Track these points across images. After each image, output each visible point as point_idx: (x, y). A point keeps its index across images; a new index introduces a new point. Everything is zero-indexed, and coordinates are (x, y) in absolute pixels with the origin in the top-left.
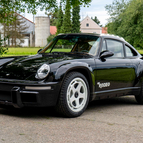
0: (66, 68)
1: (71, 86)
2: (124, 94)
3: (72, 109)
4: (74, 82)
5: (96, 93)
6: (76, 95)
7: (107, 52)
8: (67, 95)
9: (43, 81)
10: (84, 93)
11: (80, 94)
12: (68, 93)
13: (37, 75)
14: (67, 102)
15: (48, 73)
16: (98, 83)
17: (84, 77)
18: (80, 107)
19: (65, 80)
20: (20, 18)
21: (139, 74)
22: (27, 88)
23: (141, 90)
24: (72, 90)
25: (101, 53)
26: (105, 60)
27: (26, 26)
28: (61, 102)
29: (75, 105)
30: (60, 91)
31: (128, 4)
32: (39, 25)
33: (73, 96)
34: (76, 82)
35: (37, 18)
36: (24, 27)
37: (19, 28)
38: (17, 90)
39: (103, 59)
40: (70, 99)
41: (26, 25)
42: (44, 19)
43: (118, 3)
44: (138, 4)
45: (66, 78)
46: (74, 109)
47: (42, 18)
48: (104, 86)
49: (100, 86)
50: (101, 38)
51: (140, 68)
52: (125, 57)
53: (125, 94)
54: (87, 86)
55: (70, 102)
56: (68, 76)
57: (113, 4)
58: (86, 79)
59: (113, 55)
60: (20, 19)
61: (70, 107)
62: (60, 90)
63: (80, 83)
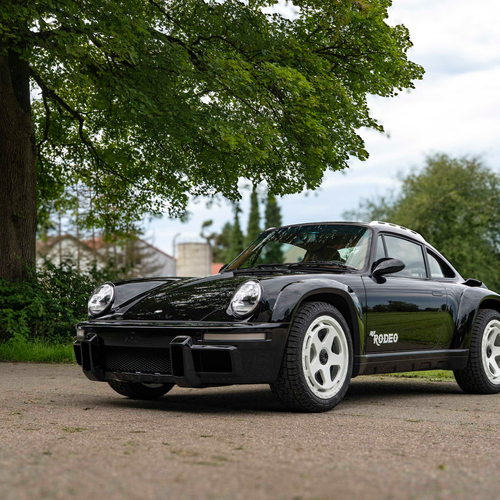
0: (297, 292)
1: (311, 335)
2: (430, 363)
3: (314, 390)
4: (317, 326)
5: (367, 356)
6: (324, 358)
7: (389, 262)
8: (303, 357)
9: (246, 321)
10: (341, 354)
11: (331, 354)
12: (306, 352)
13: (229, 308)
14: (302, 372)
15: (256, 303)
16: (372, 333)
17: (340, 316)
18: (331, 388)
19: (297, 320)
20: (143, 245)
21: (462, 321)
22: (207, 337)
23: (470, 357)
24: (313, 345)
25: (375, 265)
26: (384, 281)
27: (156, 264)
28: (290, 373)
29: (321, 382)
30: (287, 346)
31: (395, 208)
32: (188, 262)
33: (317, 359)
34: (322, 326)
35: (182, 247)
36: (153, 265)
37: (140, 269)
38: (184, 343)
39: (379, 277)
40: (311, 367)
41: (156, 260)
42: (199, 247)
43: (371, 205)
44: (419, 207)
45: (300, 315)
46: (320, 390)
47: (193, 247)
48: (385, 342)
49: (375, 340)
50: (373, 230)
51: (464, 303)
52: (428, 277)
53: (433, 365)
54: (347, 338)
55: (309, 372)
56: (303, 311)
57: (361, 206)
58: (344, 321)
59: (403, 267)
60: (143, 248)
61: (310, 385)
62: (287, 344)
63: (330, 328)
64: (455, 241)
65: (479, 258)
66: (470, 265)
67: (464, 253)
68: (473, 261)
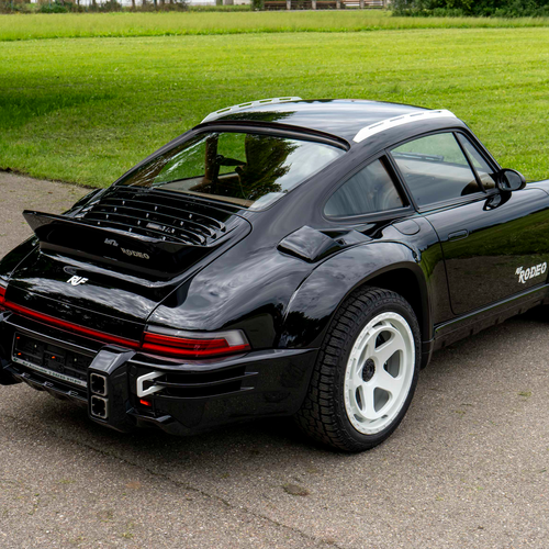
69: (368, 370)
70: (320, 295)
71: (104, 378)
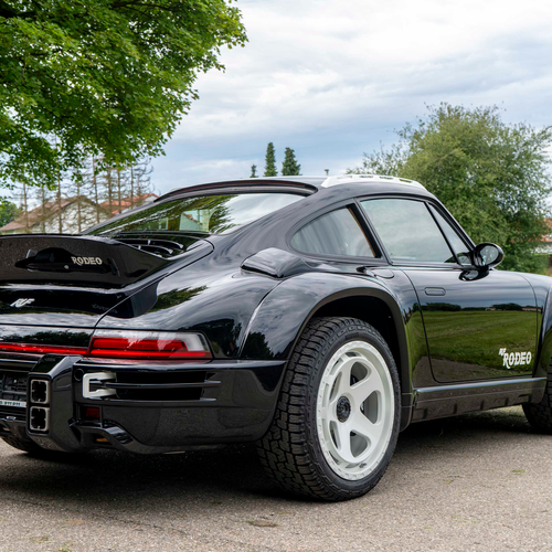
64: (460, 202)
65: (485, 220)
66: (475, 228)
67: (468, 215)
68: (478, 223)
69: (343, 409)
70: (286, 312)
71: (47, 382)
